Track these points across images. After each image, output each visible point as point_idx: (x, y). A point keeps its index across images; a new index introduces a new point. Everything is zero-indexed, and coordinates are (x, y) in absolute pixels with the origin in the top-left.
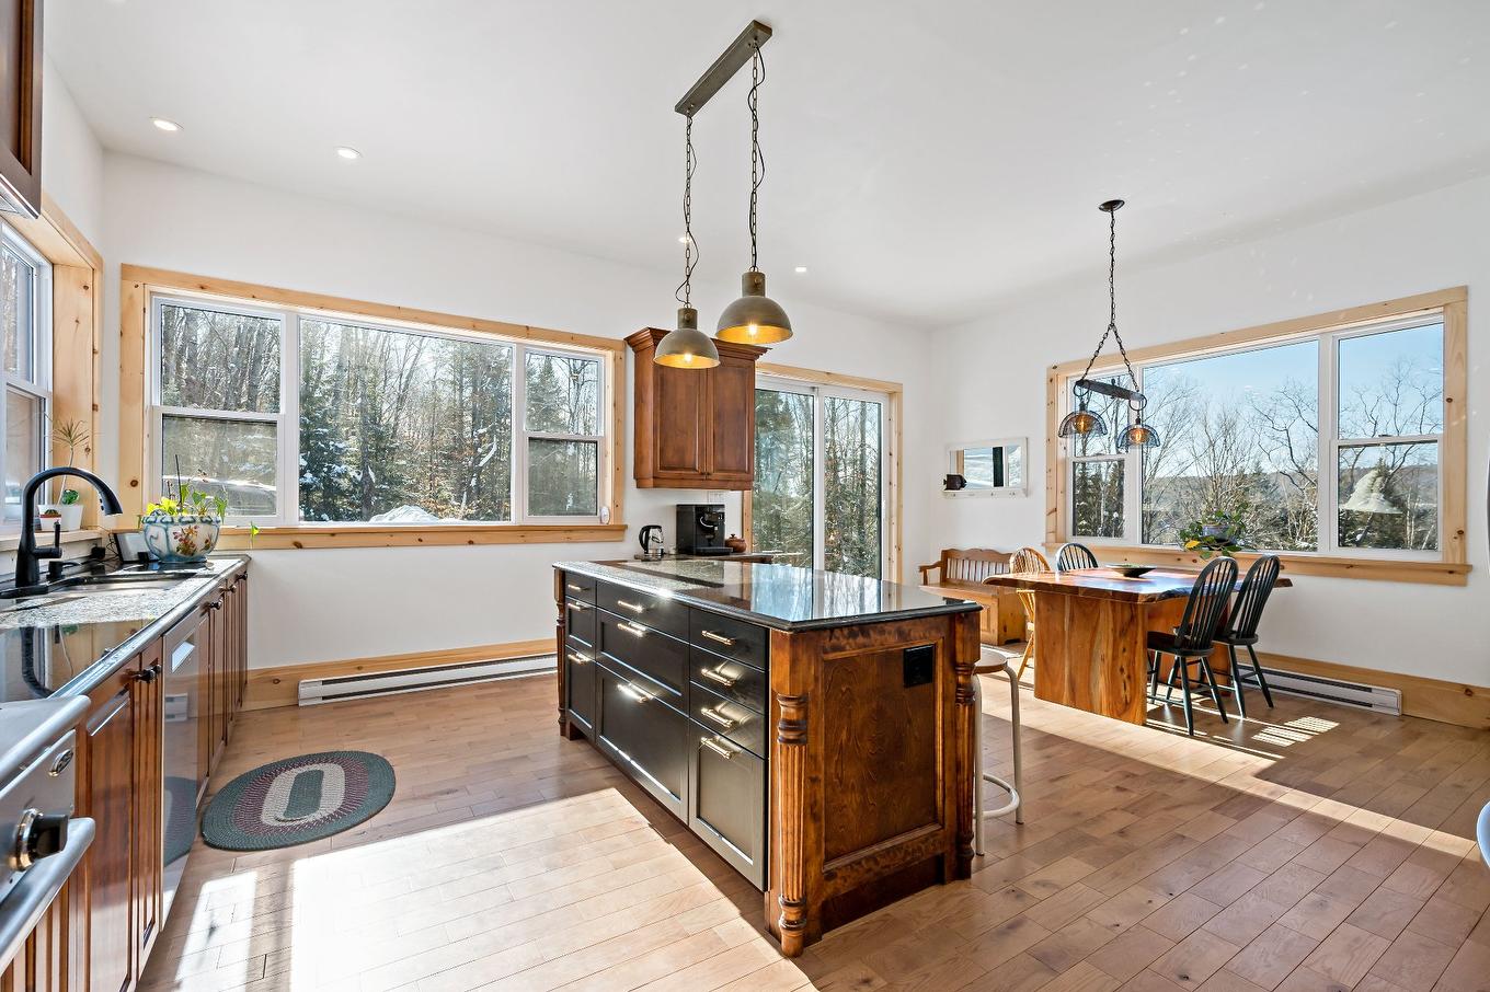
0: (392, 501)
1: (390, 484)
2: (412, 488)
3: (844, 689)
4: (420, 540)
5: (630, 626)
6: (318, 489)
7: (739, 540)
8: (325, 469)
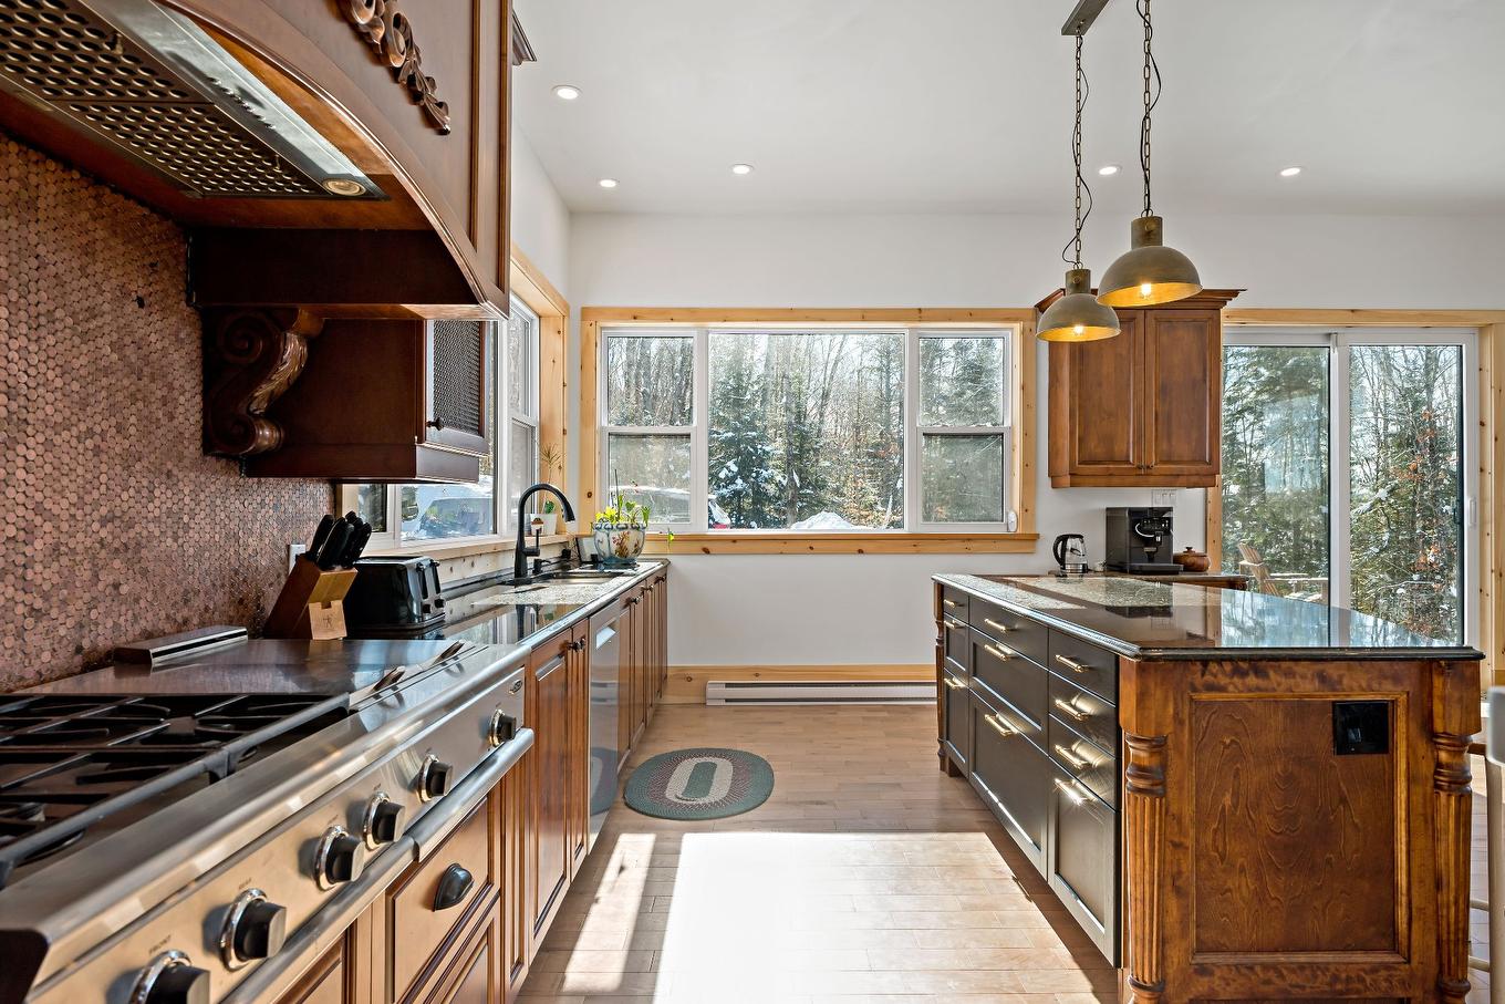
0: (816, 506)
1: (814, 489)
2: (837, 492)
3: (1228, 741)
4: (812, 548)
5: (998, 649)
6: (747, 495)
7: (1198, 556)
8: (754, 475)
